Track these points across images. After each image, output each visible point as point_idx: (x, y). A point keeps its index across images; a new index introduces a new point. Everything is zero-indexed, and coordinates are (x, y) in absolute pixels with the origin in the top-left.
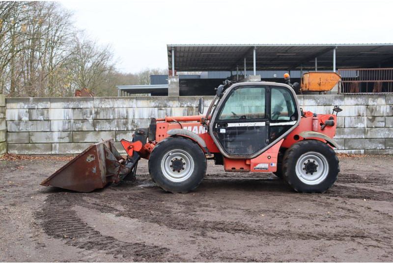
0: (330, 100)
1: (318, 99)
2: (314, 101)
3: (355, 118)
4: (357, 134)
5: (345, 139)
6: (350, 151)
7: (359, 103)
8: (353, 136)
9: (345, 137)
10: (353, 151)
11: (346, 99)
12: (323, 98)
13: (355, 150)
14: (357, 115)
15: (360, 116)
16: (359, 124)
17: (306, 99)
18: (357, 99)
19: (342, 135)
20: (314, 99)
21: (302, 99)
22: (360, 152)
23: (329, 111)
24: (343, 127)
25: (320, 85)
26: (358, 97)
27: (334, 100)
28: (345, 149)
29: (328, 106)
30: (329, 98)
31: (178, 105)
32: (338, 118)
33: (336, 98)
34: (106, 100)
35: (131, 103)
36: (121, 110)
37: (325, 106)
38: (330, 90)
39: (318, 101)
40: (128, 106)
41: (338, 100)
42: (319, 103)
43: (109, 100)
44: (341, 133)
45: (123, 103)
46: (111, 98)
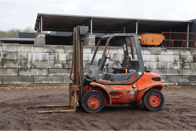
0: (159, 51)
1: (152, 51)
2: (149, 51)
3: (173, 63)
4: (174, 73)
5: (167, 76)
6: (170, 83)
7: (176, 54)
8: (172, 74)
9: (167, 75)
10: (171, 83)
11: (168, 51)
12: (155, 50)
13: (172, 83)
14: (174, 60)
16: (175, 67)
17: (145, 50)
18: (174, 51)
19: (165, 73)
20: (149, 50)
22: (176, 84)
23: (158, 58)
24: (166, 68)
25: (153, 41)
26: (175, 50)
27: (161, 51)
28: (167, 82)
29: (158, 55)
30: (158, 50)
31: (63, 51)
32: (163, 63)
33: (162, 50)
34: (12, 46)
35: (30, 49)
36: (23, 53)
37: (156, 55)
38: (158, 45)
39: (152, 52)
40: (28, 51)
41: (163, 51)
42: (152, 53)
43: (14, 46)
44: (165, 72)
45: (24, 49)
46: (16, 45)
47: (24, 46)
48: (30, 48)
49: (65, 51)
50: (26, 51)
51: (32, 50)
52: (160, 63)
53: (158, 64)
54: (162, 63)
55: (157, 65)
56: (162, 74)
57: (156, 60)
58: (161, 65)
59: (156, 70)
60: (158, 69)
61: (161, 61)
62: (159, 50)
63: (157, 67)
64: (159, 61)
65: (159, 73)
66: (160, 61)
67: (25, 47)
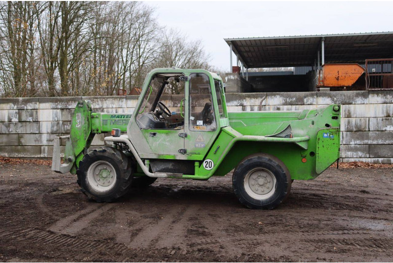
0: (349, 98)
1: (335, 97)
2: (330, 99)
3: (383, 120)
4: (386, 139)
5: (369, 145)
6: (376, 159)
7: (388, 101)
8: (380, 142)
9: (369, 143)
10: (380, 160)
11: (370, 96)
12: (341, 95)
13: (382, 159)
14: (385, 115)
15: (389, 116)
16: (388, 127)
17: (320, 96)
18: (385, 95)
19: (366, 139)
20: (330, 96)
21: (316, 97)
22: (390, 161)
23: (349, 111)
24: (367, 129)
25: (338, 79)
26: (387, 94)
27: (355, 98)
28: (369, 157)
29: (348, 105)
30: (349, 95)
31: (171, 104)
32: (360, 120)
33: (357, 95)
34: (95, 100)
35: (120, 103)
36: (110, 110)
37: (344, 104)
38: (350, 85)
39: (335, 99)
40: (118, 106)
41: (360, 97)
42: (336, 101)
43: (99, 100)
44: (365, 137)
45: (113, 103)
46: (100, 98)
47: (111, 99)
48: (121, 101)
49: (175, 103)
50: (114, 106)
51: (124, 105)
52: (353, 121)
53: (349, 122)
54: (358, 120)
55: (347, 124)
56: (358, 142)
57: (345, 114)
58: (355, 124)
59: (344, 133)
60: (348, 133)
61: (355, 116)
62: (351, 96)
63: (348, 127)
64: (350, 117)
65: (353, 140)
66: (353, 116)
67: (114, 100)
